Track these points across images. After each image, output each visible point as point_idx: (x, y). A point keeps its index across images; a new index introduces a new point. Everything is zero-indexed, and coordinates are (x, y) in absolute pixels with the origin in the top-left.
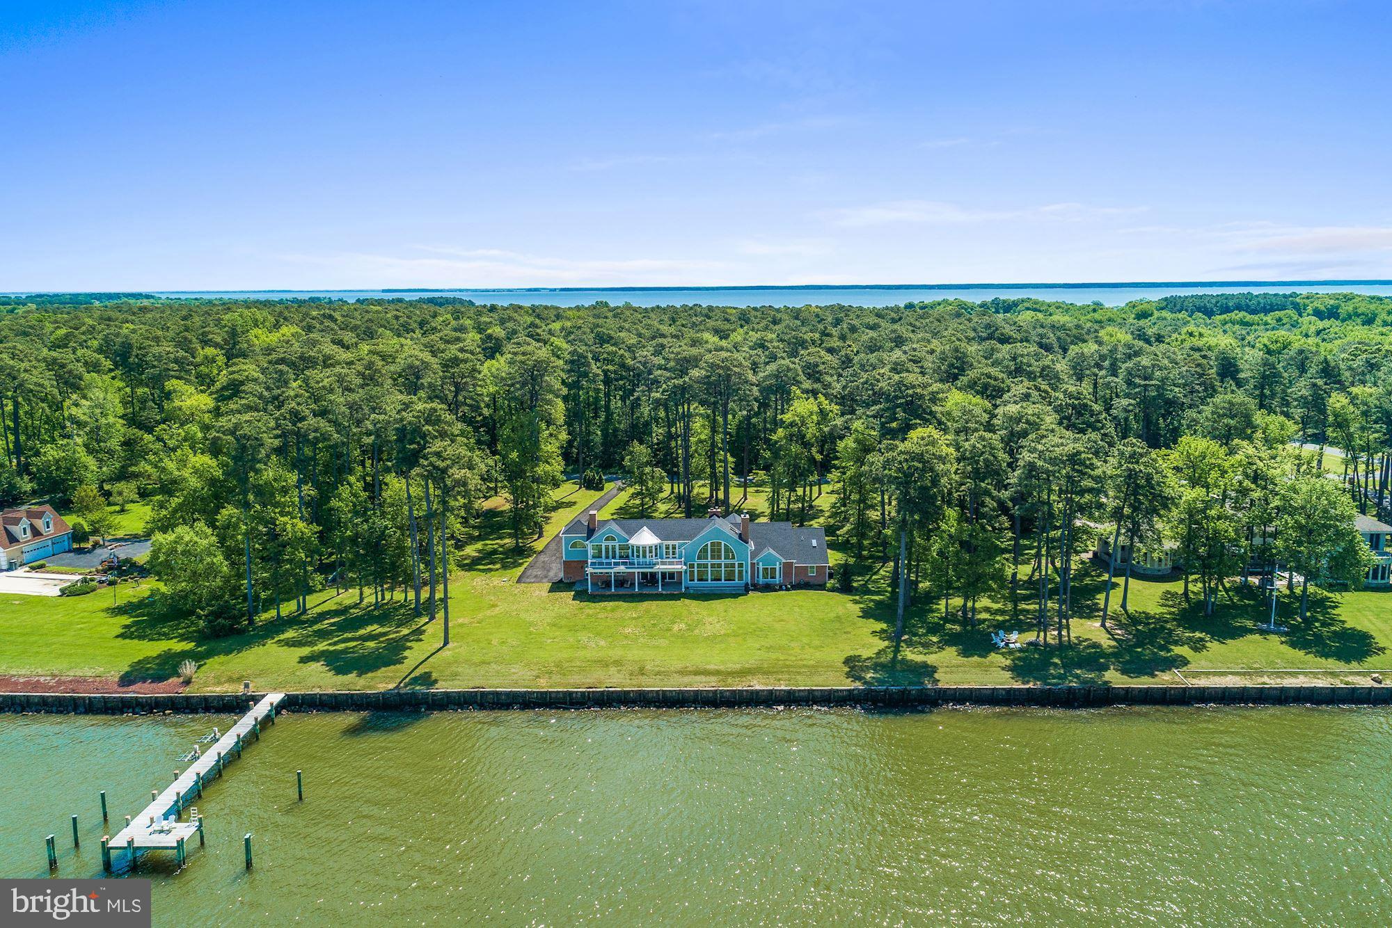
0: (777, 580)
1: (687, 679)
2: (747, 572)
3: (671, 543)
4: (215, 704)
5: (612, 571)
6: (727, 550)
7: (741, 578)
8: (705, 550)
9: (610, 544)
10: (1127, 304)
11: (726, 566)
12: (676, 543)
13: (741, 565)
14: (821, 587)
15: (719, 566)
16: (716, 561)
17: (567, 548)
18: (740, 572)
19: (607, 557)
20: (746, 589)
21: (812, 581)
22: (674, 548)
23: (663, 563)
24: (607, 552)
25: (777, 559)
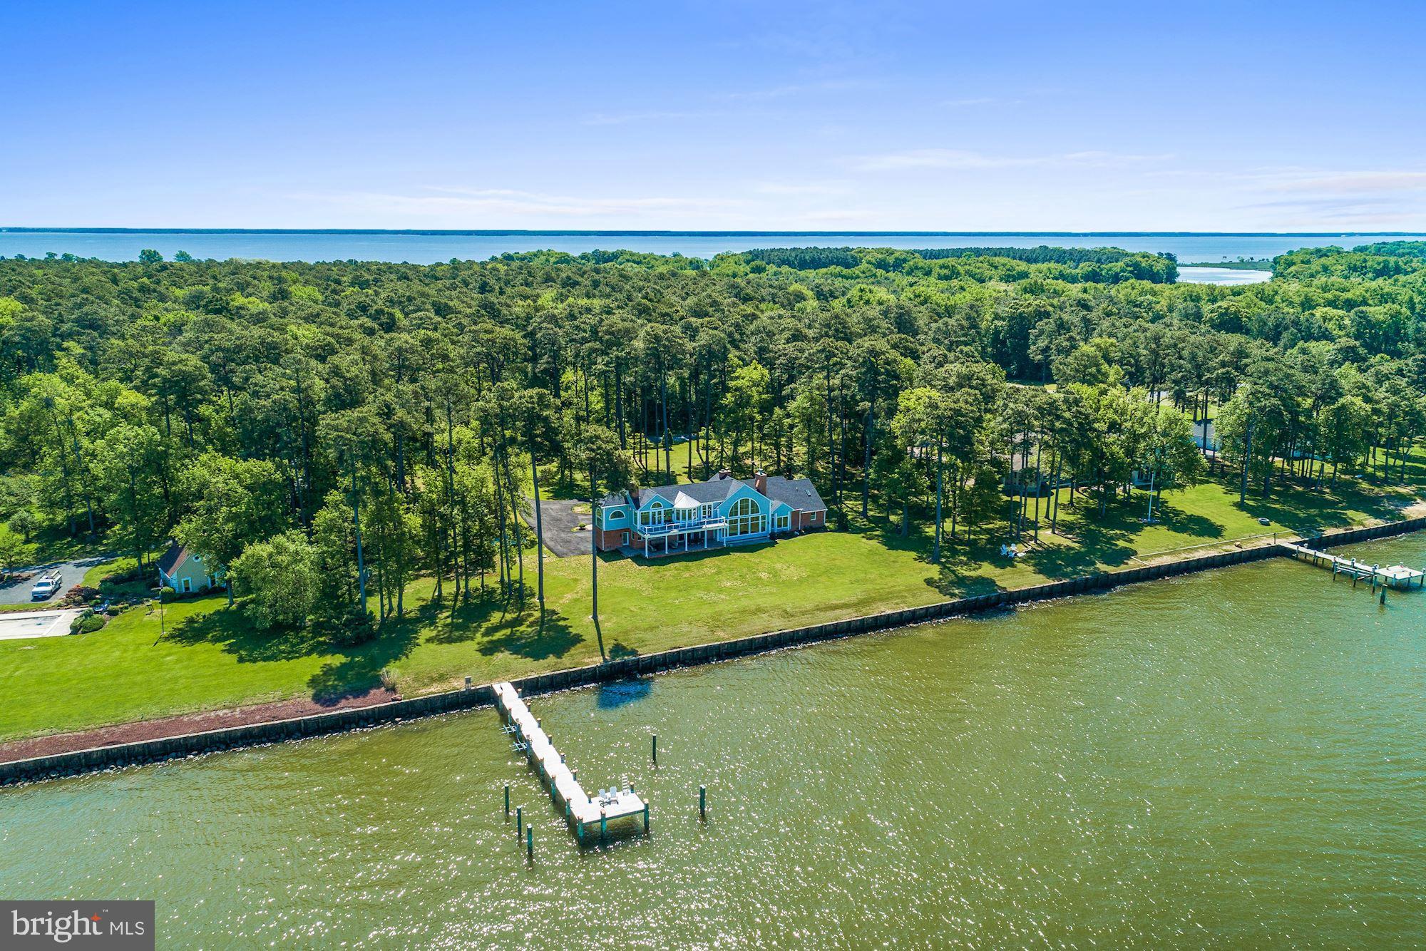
0: (789, 527)
1: (830, 614)
2: (769, 523)
3: (706, 504)
4: (439, 704)
5: (666, 535)
6: (753, 504)
7: (763, 529)
8: (736, 507)
9: (657, 510)
10: (716, 257)
11: (753, 519)
12: (711, 503)
13: (763, 518)
14: (823, 529)
15: (747, 520)
16: (744, 517)
17: (607, 518)
18: (763, 523)
19: (654, 523)
21: (814, 525)
22: (710, 507)
23: (709, 523)
24: (654, 518)
25: (787, 509)
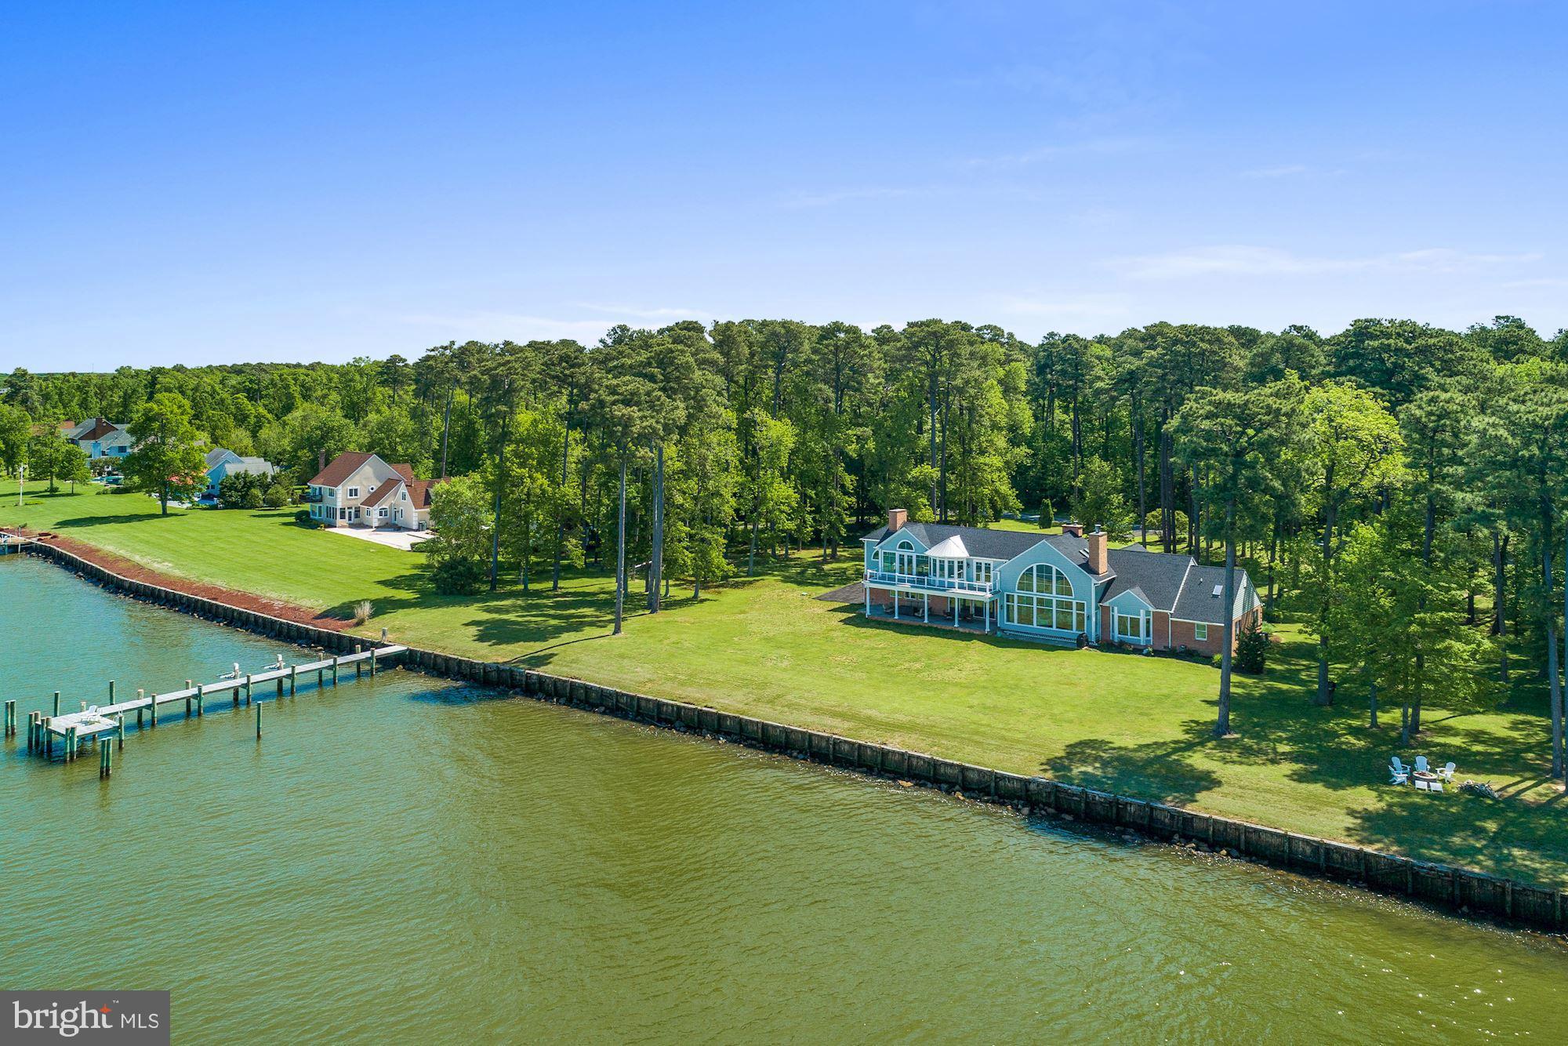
0: (1140, 639)
2: (1089, 617)
3: (984, 560)
5: (894, 589)
6: (1061, 578)
7: (1080, 627)
8: (1028, 577)
9: (906, 553)
11: (1060, 604)
12: (991, 561)
13: (1081, 606)
15: (1049, 602)
16: (1045, 596)
18: (1080, 618)
19: (902, 572)
20: (1081, 642)
21: (1201, 649)
22: (988, 569)
24: (898, 563)
25: (1142, 606)
